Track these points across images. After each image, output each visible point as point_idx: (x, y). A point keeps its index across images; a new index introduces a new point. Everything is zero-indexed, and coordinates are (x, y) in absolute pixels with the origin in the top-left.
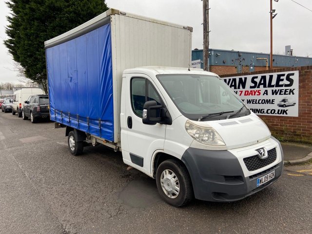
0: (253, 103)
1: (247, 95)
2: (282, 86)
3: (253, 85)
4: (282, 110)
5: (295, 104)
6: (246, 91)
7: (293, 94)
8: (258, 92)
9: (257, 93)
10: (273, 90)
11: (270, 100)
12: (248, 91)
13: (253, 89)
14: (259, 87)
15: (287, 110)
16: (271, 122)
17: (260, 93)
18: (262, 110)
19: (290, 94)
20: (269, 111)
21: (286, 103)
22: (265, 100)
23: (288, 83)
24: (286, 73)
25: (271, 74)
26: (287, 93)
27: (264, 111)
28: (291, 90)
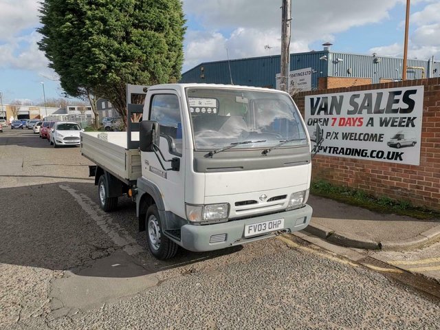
0: (350, 139)
1: (343, 125)
2: (395, 111)
3: (352, 108)
4: (394, 153)
5: (415, 143)
6: (341, 119)
7: (413, 126)
8: (359, 121)
9: (357, 123)
10: (381, 119)
11: (376, 135)
12: (344, 119)
13: (351, 116)
14: (360, 113)
15: (402, 153)
16: (377, 172)
17: (362, 123)
18: (364, 150)
19: (407, 126)
20: (375, 154)
21: (402, 142)
22: (368, 135)
23: (406, 106)
24: (404, 89)
25: (380, 91)
26: (403, 124)
27: (366, 153)
28: (409, 118)
